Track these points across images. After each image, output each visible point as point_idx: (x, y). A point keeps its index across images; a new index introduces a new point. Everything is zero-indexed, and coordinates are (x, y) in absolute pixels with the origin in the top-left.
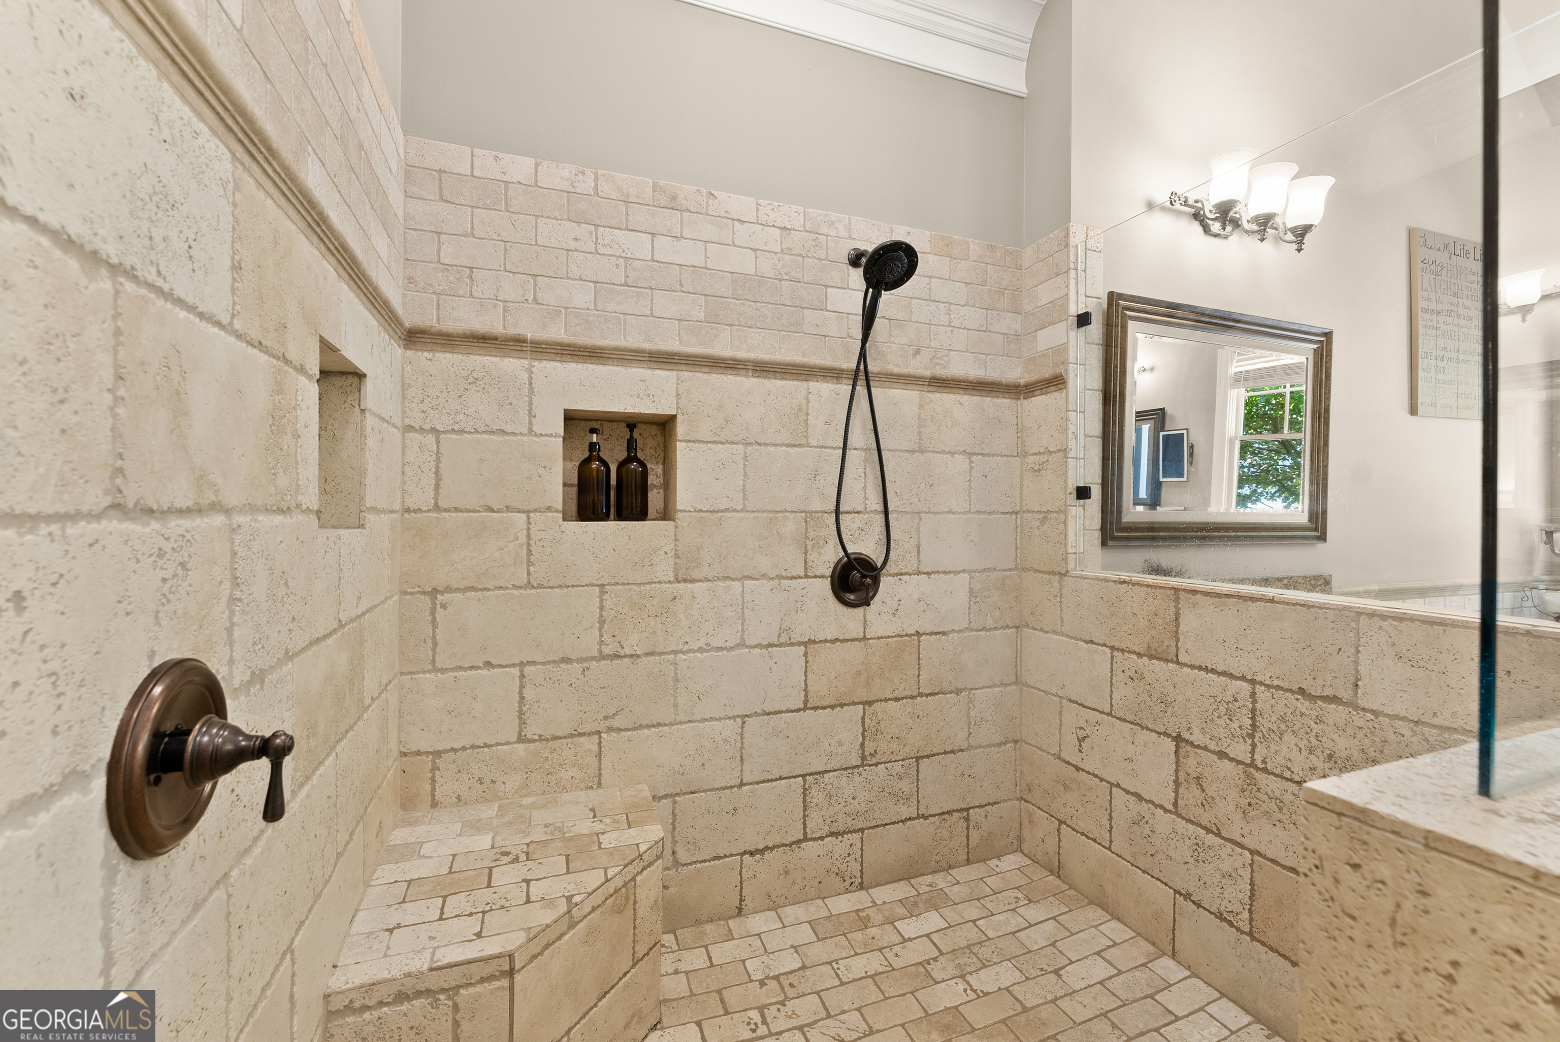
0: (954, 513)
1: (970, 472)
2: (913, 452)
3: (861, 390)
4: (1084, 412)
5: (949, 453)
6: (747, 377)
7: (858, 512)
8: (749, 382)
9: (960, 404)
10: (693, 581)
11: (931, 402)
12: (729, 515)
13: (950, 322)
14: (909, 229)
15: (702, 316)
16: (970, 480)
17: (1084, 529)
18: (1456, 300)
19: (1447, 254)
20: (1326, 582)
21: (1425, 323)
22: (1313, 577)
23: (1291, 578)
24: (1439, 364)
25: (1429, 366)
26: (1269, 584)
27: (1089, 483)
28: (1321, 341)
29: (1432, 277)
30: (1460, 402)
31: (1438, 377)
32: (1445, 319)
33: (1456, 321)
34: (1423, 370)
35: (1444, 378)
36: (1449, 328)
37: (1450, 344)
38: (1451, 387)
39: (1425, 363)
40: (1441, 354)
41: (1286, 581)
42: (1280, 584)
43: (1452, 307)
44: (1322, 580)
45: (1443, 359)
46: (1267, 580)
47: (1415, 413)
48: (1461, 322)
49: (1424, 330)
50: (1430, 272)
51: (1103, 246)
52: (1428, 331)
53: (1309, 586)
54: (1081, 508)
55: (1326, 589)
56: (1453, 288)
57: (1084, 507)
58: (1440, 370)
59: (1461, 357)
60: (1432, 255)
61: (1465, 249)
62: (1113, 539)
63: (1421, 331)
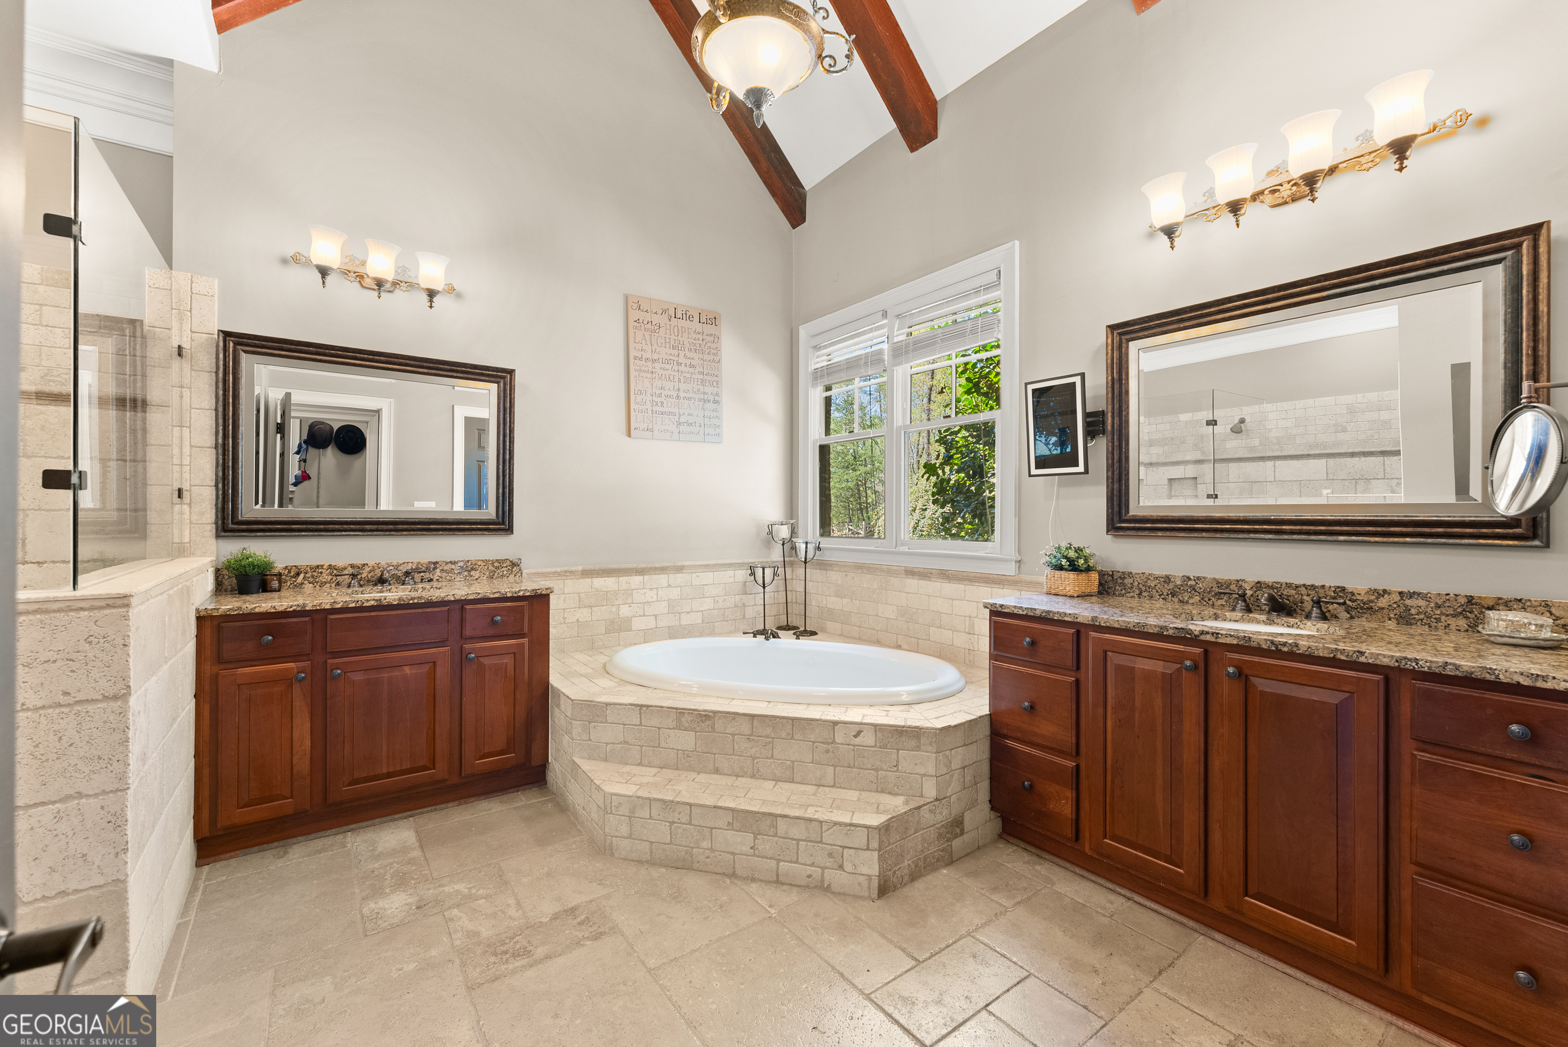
17: (191, 523)
18: (676, 352)
19: (665, 317)
20: (514, 564)
21: (638, 368)
22: (497, 560)
23: (468, 561)
24: (655, 399)
25: (644, 401)
26: (438, 566)
27: (191, 485)
28: (504, 378)
29: (647, 334)
30: (682, 428)
31: (655, 409)
32: (663, 366)
33: (676, 367)
34: (636, 403)
35: (663, 409)
36: (667, 373)
37: (668, 385)
38: (671, 417)
39: (639, 398)
40: (658, 392)
41: (461, 564)
42: (453, 567)
43: (671, 357)
44: (508, 563)
45: (660, 396)
46: (436, 563)
47: (629, 436)
48: (682, 368)
49: (637, 374)
50: (645, 330)
51: (216, 291)
52: (642, 374)
53: (491, 568)
54: (186, 507)
55: (514, 570)
56: (672, 342)
57: (190, 505)
58: (657, 404)
59: (682, 394)
60: (647, 316)
61: (688, 314)
62: (225, 530)
63: (633, 373)
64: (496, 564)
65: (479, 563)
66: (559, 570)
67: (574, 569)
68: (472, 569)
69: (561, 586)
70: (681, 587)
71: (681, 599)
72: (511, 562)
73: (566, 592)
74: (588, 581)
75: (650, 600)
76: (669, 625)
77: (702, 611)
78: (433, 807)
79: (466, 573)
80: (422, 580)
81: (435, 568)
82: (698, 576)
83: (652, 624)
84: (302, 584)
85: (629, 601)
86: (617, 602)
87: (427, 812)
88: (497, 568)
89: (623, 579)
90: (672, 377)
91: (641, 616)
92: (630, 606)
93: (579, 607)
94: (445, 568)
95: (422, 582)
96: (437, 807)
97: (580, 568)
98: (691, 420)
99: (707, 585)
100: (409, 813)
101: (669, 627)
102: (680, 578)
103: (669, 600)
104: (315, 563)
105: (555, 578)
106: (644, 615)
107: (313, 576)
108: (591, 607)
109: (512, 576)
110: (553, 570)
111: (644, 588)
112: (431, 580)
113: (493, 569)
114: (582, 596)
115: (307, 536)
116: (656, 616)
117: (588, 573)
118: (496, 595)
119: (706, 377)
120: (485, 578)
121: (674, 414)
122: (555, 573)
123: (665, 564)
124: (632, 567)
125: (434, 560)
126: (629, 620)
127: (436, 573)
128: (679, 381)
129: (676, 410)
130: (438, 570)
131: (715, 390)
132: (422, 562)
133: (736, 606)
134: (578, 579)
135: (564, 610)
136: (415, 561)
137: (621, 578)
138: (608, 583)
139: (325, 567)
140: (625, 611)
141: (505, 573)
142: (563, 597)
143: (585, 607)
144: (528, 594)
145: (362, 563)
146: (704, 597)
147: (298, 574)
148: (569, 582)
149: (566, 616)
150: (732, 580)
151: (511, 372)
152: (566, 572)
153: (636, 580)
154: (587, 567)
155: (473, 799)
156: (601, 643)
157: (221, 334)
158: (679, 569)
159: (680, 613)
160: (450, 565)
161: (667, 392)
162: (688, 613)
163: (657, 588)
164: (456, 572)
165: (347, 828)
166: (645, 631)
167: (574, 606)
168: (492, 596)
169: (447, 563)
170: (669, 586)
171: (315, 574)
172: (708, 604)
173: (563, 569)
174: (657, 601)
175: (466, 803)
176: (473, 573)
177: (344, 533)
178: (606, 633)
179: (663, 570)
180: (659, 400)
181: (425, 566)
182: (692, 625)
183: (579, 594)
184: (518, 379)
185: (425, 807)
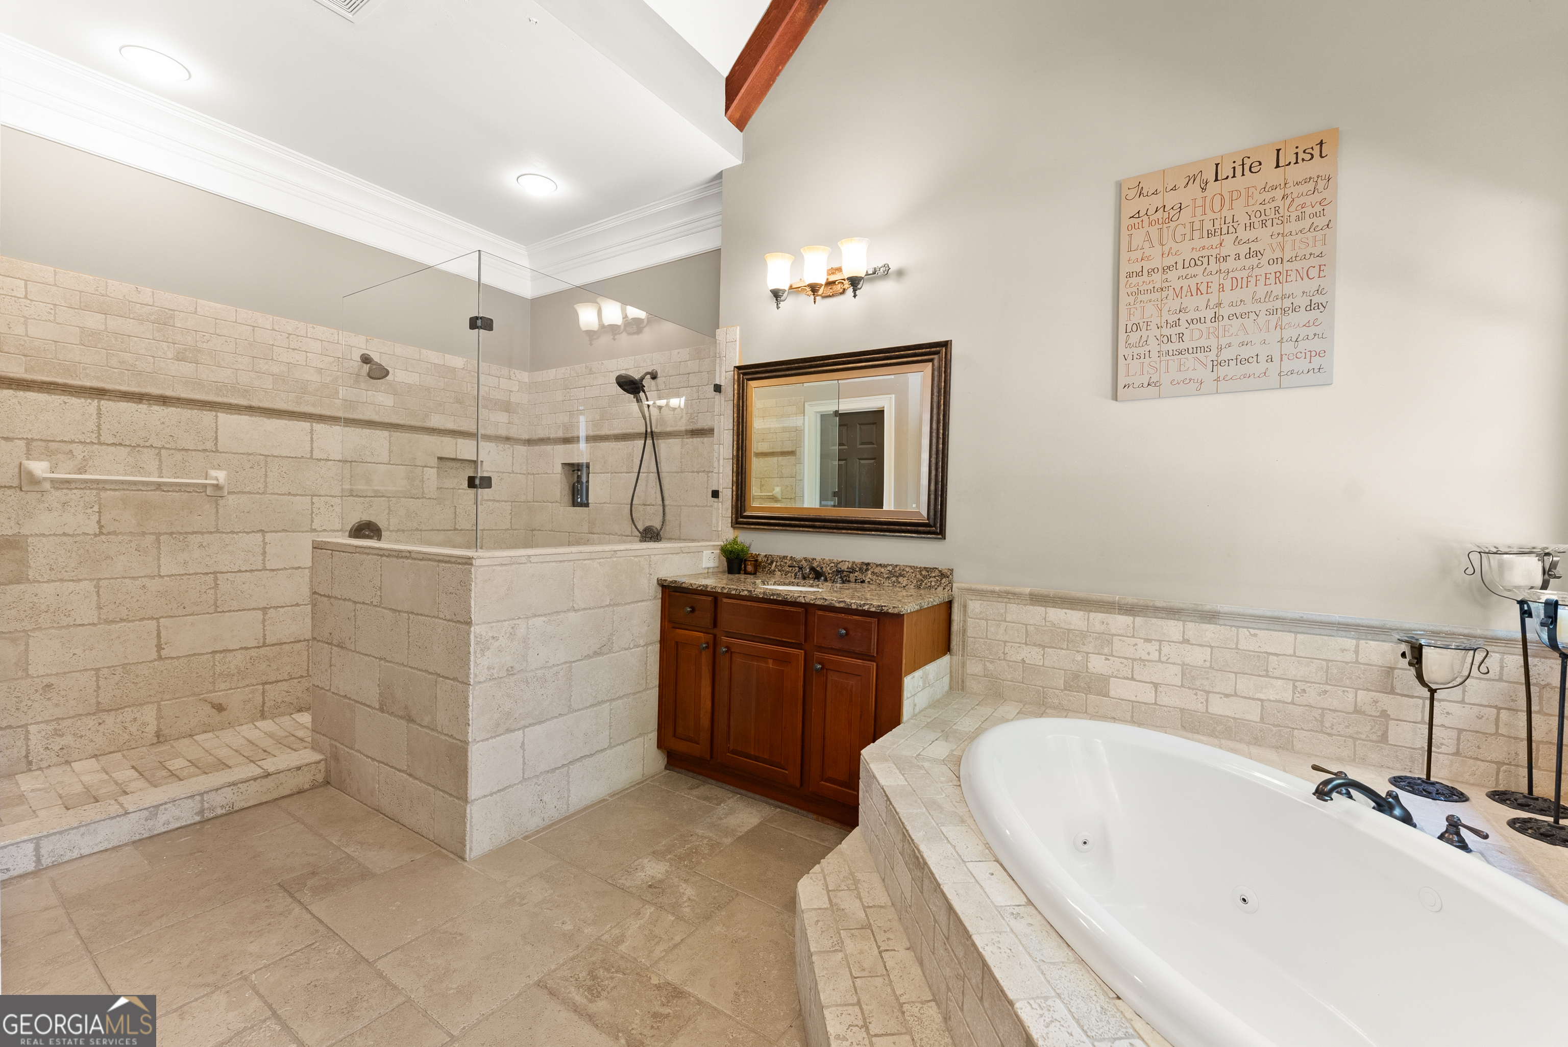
0: (698, 507)
1: (708, 482)
2: (678, 472)
3: (649, 442)
4: (723, 444)
5: (696, 472)
6: (612, 442)
7: (653, 505)
8: (613, 445)
9: (703, 443)
10: (594, 534)
11: (687, 444)
12: (605, 505)
13: (699, 397)
14: (678, 350)
15: (598, 418)
16: (707, 488)
17: (722, 516)
18: (1215, 241)
19: (1195, 188)
20: (943, 575)
21: (1135, 289)
22: (925, 568)
23: (896, 566)
24: (1166, 331)
25: (1144, 339)
26: (870, 568)
27: (723, 488)
28: (937, 353)
29: (1154, 231)
30: (1222, 371)
31: (1165, 347)
32: (1184, 272)
33: (1213, 267)
34: (1128, 345)
35: (1182, 346)
36: (1192, 282)
37: (1191, 302)
38: (1199, 355)
39: (1134, 337)
40: (1172, 318)
41: (890, 568)
42: (883, 570)
43: (1205, 253)
44: (937, 573)
45: (1177, 324)
46: (868, 564)
47: (1115, 397)
48: (1231, 264)
49: (1131, 299)
50: (1150, 224)
51: (738, 337)
52: (1140, 297)
53: (918, 576)
54: (720, 504)
55: (943, 581)
56: (1208, 226)
57: (722, 502)
58: (1169, 339)
59: (1225, 311)
60: (1157, 201)
61: (1248, 162)
62: (737, 523)
63: (1124, 299)
64: (924, 573)
65: (907, 569)
66: (997, 589)
67: (1017, 590)
68: (901, 575)
69: (1002, 611)
70: (1212, 647)
71: (1211, 667)
72: (940, 571)
73: (1008, 619)
74: (1041, 610)
75: (1146, 657)
76: (1183, 706)
77: (1262, 701)
78: (797, 810)
79: (894, 579)
80: (856, 580)
81: (867, 570)
82: (1255, 635)
83: (1149, 697)
84: (775, 571)
85: (1106, 651)
86: (1085, 649)
87: (792, 811)
88: (925, 577)
89: (1097, 617)
90: (1203, 288)
91: (1127, 678)
92: (1107, 659)
93: (1026, 644)
94: (876, 571)
95: (855, 582)
96: (800, 811)
97: (1027, 590)
98: (1245, 352)
99: (1276, 655)
100: (780, 804)
101: (1182, 710)
102: (1209, 632)
103: (1183, 664)
104: (782, 554)
105: (994, 599)
106: (1133, 679)
107: (781, 565)
108: (1044, 647)
109: (940, 589)
110: (990, 588)
111: (1133, 636)
112: (863, 582)
113: (921, 577)
114: (1031, 628)
115: (778, 530)
116: (1156, 685)
117: (1038, 599)
118: (842, 605)
119: (1287, 266)
120: (912, 587)
121: (1206, 349)
122: (993, 592)
123: (1177, 603)
124: (1111, 600)
125: (866, 561)
126: (1104, 680)
127: (867, 574)
128: (1222, 288)
129: (1213, 342)
130: (869, 572)
131: (1311, 286)
132: (857, 561)
133: (1357, 711)
134: (1025, 605)
135: (1005, 642)
136: (851, 560)
137: (1092, 615)
138: (1074, 618)
139: (788, 558)
140: (1097, 664)
141: (933, 584)
142: (1004, 625)
143: (1035, 645)
144: (873, 609)
145: (812, 557)
146: (1267, 676)
147: (772, 562)
148: (1012, 607)
149: (1006, 651)
150: (1350, 657)
151: (946, 345)
152: (1007, 593)
153: (1120, 621)
154: (1040, 590)
155: (829, 821)
156: (1056, 701)
157: (736, 369)
158: (1211, 617)
159: (1208, 692)
160: (879, 568)
161: (1193, 315)
162: (1227, 696)
163: (1160, 641)
164: (886, 576)
165: (738, 790)
166: (1134, 704)
167: (1018, 640)
168: (837, 605)
169: (877, 566)
170: (1186, 641)
171: (782, 563)
172: (1277, 691)
173: (1003, 588)
174: (1160, 661)
175: (823, 821)
176: (900, 579)
177: (801, 529)
178: (1065, 689)
179: (1172, 613)
180: (1175, 331)
181: (859, 566)
182: (1234, 718)
183: (1026, 625)
184: (956, 351)
185: (792, 805)
